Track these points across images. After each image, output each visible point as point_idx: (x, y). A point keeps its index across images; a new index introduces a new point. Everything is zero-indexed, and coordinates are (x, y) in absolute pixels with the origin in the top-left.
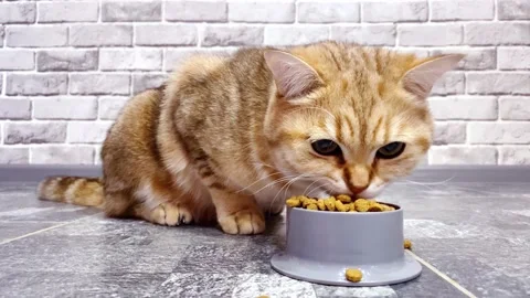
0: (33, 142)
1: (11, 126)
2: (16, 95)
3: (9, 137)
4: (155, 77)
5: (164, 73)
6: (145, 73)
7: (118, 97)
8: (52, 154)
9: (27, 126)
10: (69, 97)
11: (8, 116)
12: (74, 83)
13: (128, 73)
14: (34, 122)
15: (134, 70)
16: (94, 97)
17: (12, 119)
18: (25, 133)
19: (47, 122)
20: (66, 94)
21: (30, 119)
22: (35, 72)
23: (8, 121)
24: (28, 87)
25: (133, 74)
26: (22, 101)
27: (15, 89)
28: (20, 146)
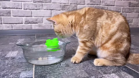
0: (33, 23)
1: (26, 19)
2: (27, 9)
3: (26, 22)
4: (67, 5)
5: (69, 4)
6: (64, 4)
7: (57, 11)
8: (39, 26)
9: (31, 19)
10: (43, 10)
11: (25, 16)
12: (44, 6)
13: (60, 4)
14: (33, 17)
15: (61, 3)
16: (50, 11)
17: (26, 17)
18: (30, 21)
19: (37, 17)
20: (42, 9)
21: (32, 17)
22: (32, 3)
23: (25, 17)
24: (30, 7)
25: (61, 4)
26: (29, 11)
27: (26, 8)
28: (30, 24)
